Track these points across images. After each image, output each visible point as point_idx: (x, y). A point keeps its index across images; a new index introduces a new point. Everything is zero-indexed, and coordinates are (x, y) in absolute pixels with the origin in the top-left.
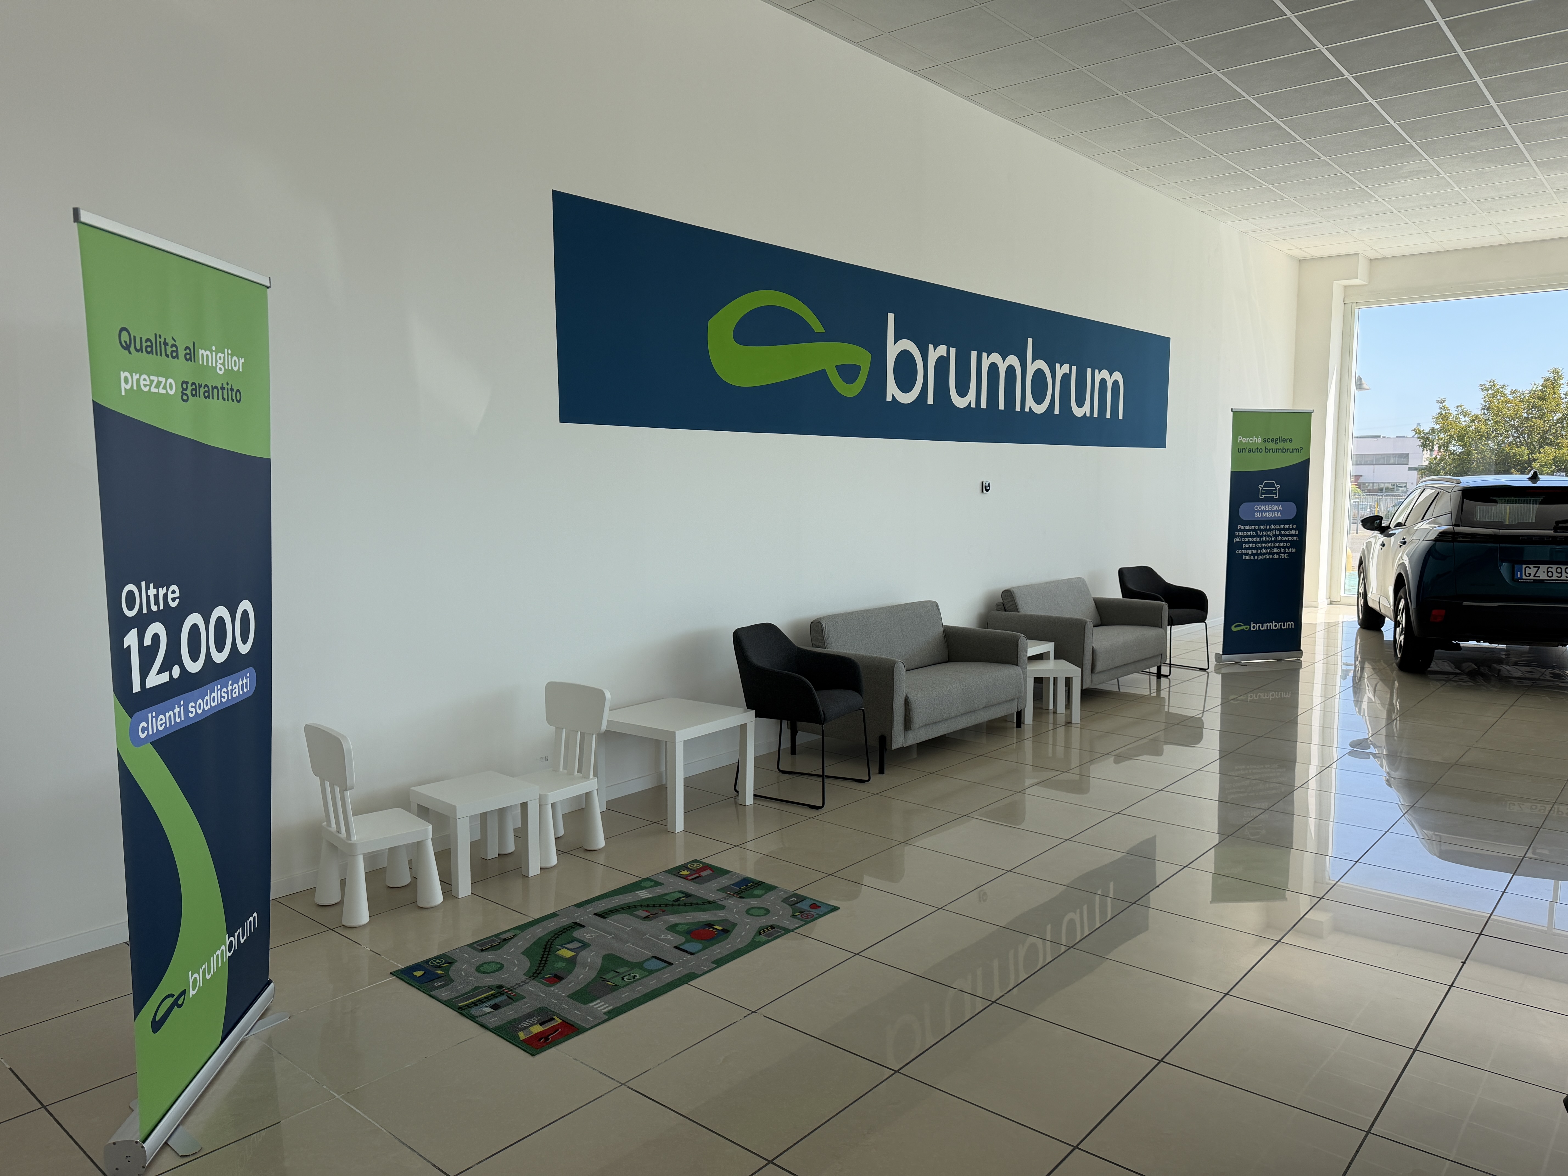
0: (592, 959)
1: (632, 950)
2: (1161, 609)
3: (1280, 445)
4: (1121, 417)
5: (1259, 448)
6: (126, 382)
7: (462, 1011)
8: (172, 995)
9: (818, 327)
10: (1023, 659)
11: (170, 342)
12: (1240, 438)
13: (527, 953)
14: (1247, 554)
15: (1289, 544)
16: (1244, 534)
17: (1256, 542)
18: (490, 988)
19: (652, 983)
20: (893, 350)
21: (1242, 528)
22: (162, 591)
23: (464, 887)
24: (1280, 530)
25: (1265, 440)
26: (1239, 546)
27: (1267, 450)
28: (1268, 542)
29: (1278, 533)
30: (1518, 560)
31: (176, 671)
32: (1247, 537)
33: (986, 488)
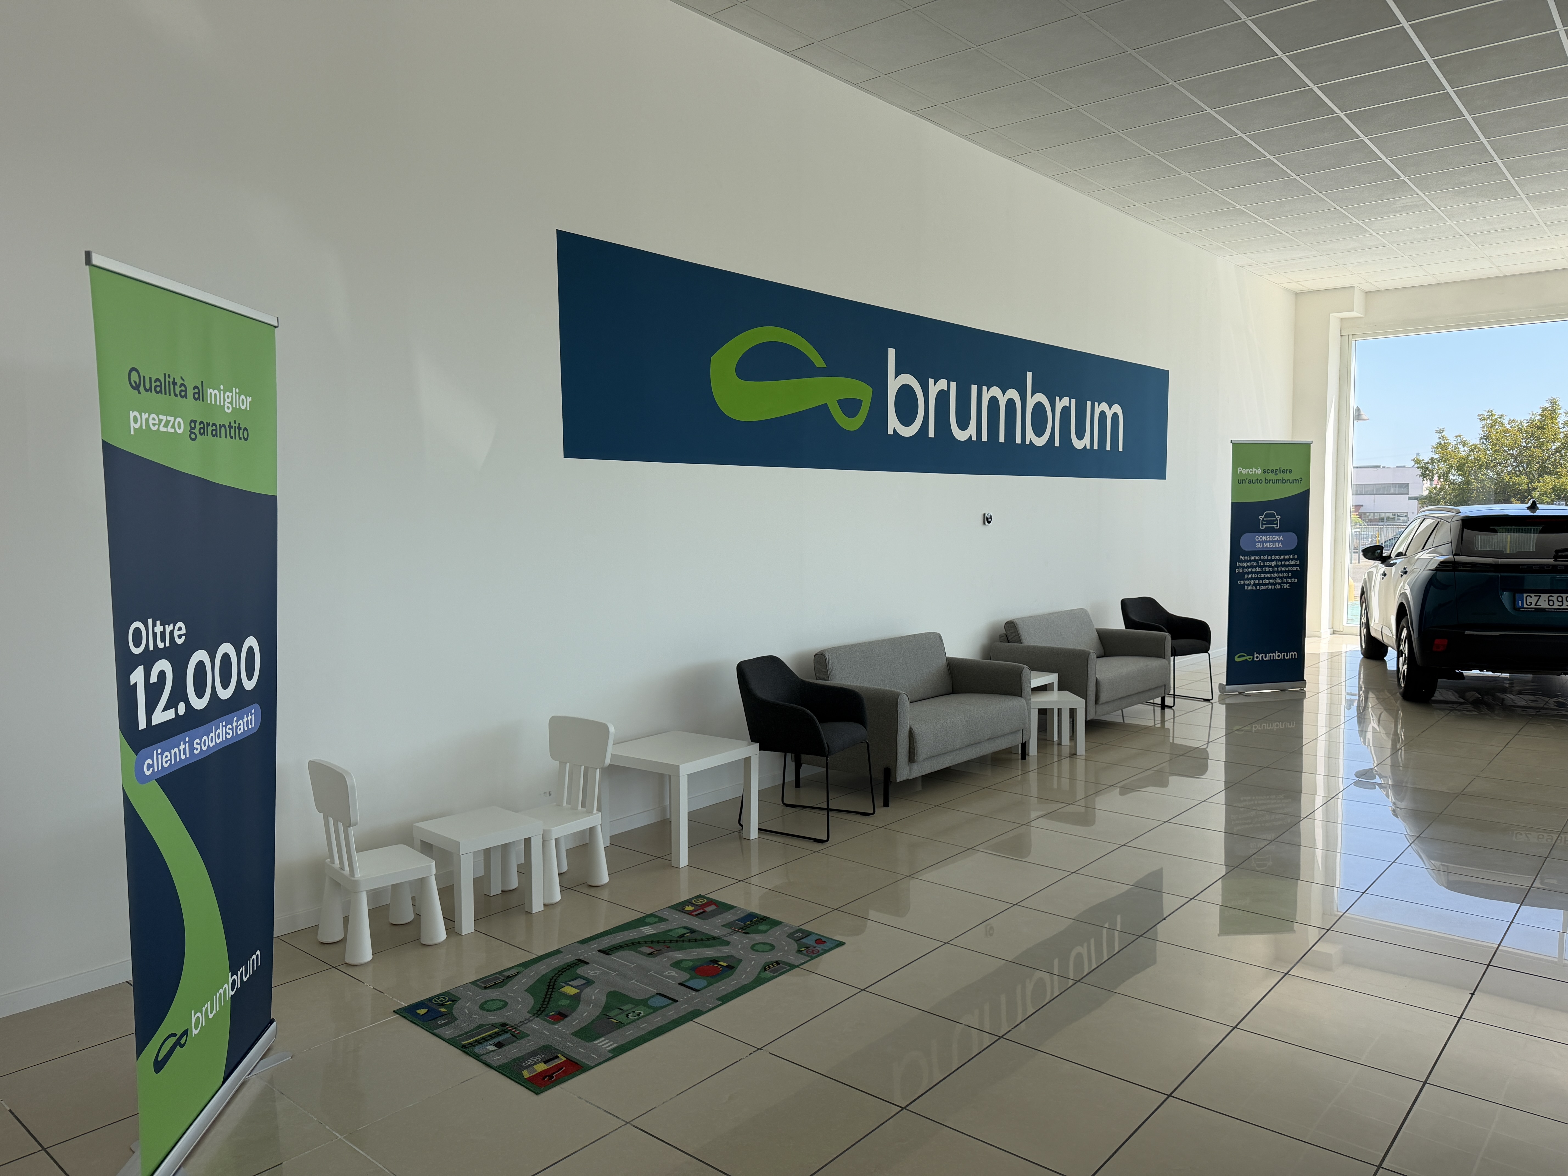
0: (596, 996)
1: (636, 987)
2: (1163, 640)
3: (1280, 476)
4: (1121, 449)
5: (1259, 479)
6: (136, 421)
7: (465, 1049)
8: (174, 1035)
9: (819, 363)
10: (1027, 691)
11: (179, 382)
12: (1240, 469)
13: (531, 990)
14: (1249, 585)
15: (1290, 575)
16: (1246, 564)
17: (1257, 573)
18: (494, 1026)
19: (658, 1020)
20: (894, 384)
21: (1243, 558)
22: (169, 628)
23: (468, 924)
24: (1281, 560)
25: (1264, 472)
26: (1241, 576)
27: (1267, 481)
28: (1269, 572)
29: (1279, 563)
30: (1518, 589)
31: (182, 708)
32: (1248, 567)
33: (987, 520)
